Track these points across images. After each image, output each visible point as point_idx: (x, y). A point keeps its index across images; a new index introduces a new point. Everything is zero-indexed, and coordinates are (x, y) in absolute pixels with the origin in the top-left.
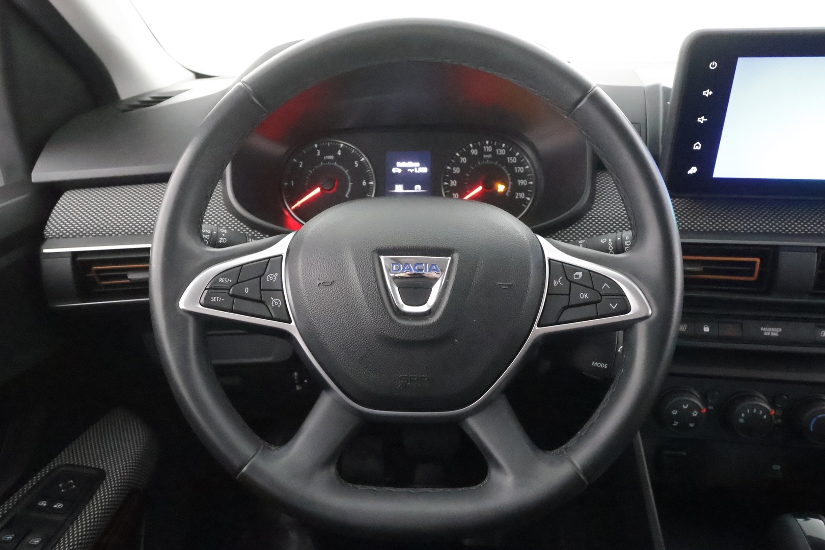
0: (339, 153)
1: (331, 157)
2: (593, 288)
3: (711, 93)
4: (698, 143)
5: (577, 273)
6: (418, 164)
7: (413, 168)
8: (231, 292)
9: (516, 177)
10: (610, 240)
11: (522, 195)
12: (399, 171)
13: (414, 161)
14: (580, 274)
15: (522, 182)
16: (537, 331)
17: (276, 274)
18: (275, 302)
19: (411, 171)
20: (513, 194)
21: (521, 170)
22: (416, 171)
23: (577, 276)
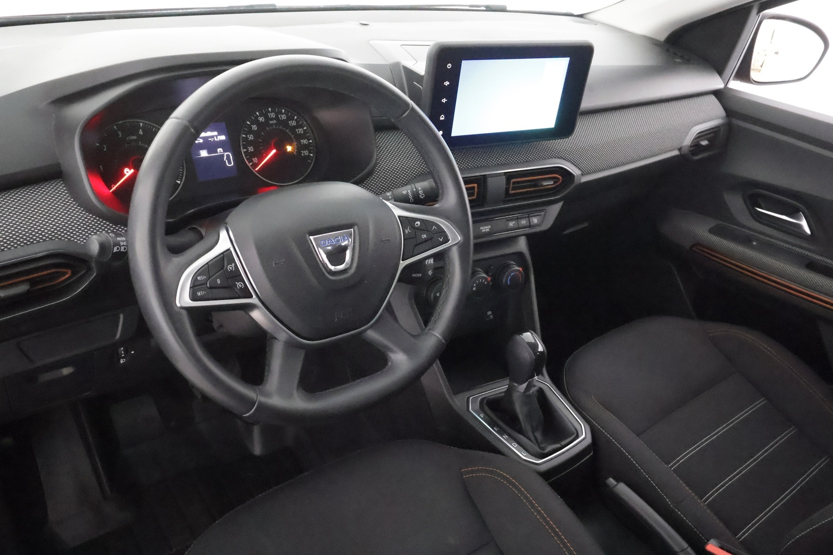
0: (141, 132)
1: (134, 137)
2: (427, 231)
3: (448, 83)
4: (443, 115)
5: (417, 223)
6: (216, 133)
7: (213, 137)
8: (208, 285)
9: (299, 137)
10: (409, 191)
11: (306, 153)
12: (201, 141)
13: (212, 131)
14: (418, 223)
15: (305, 141)
16: (403, 264)
17: (233, 264)
18: (239, 285)
19: (212, 140)
20: (299, 152)
21: (300, 131)
22: (216, 140)
23: (417, 224)
